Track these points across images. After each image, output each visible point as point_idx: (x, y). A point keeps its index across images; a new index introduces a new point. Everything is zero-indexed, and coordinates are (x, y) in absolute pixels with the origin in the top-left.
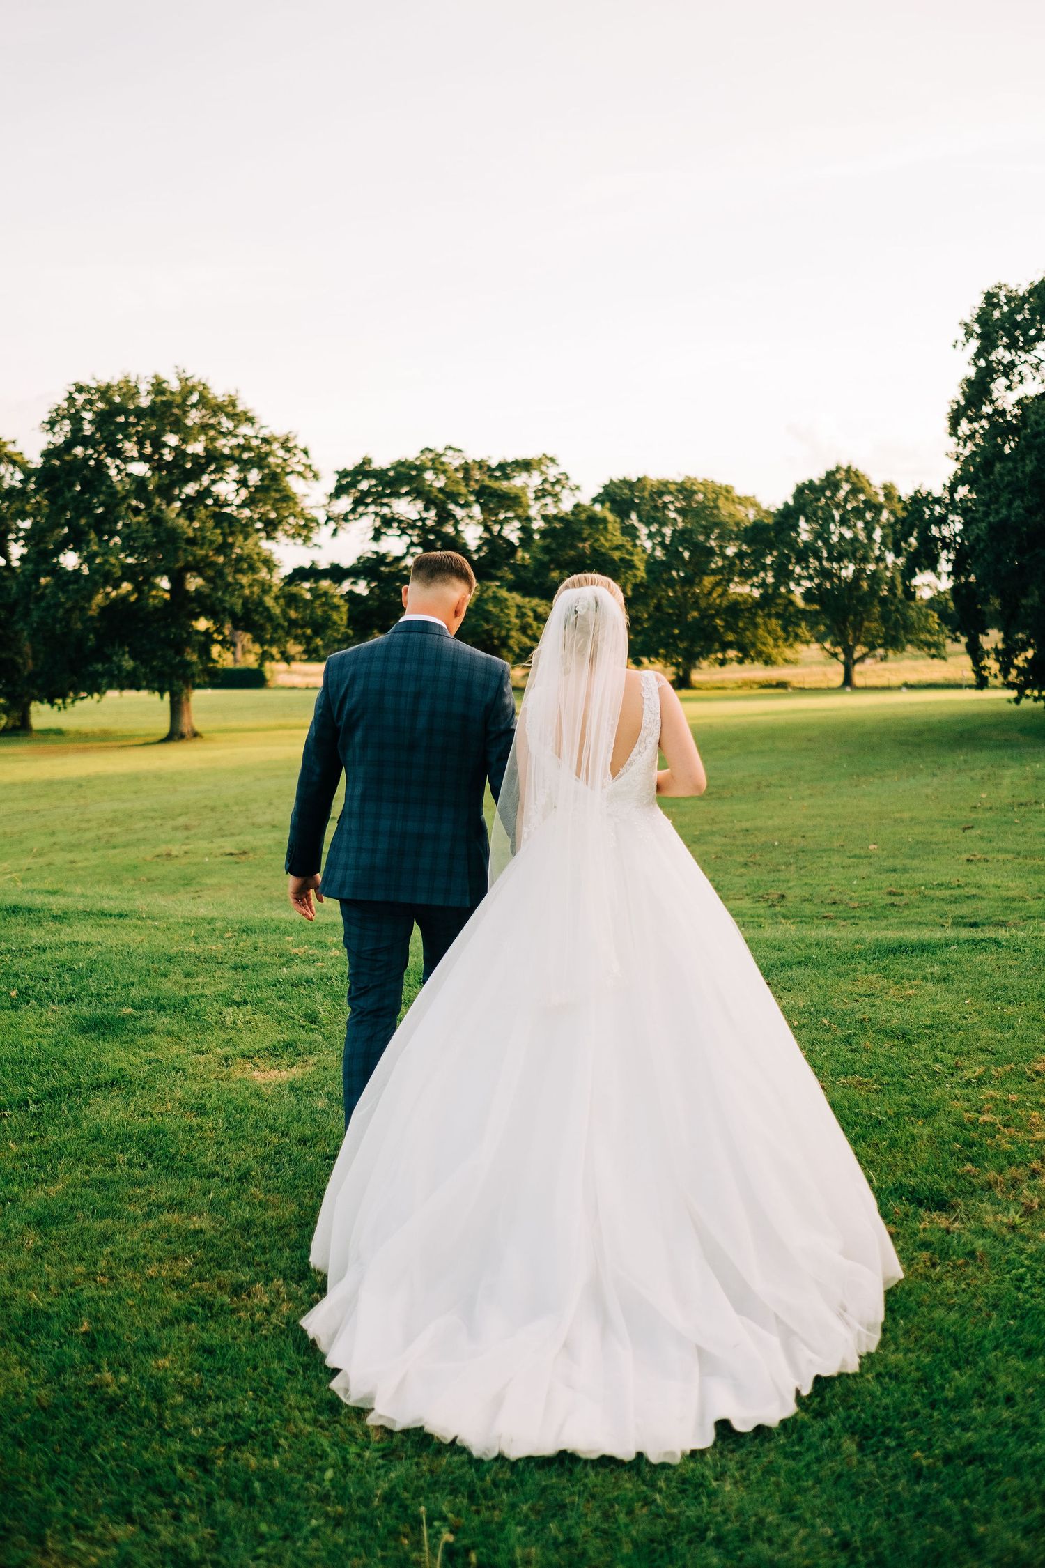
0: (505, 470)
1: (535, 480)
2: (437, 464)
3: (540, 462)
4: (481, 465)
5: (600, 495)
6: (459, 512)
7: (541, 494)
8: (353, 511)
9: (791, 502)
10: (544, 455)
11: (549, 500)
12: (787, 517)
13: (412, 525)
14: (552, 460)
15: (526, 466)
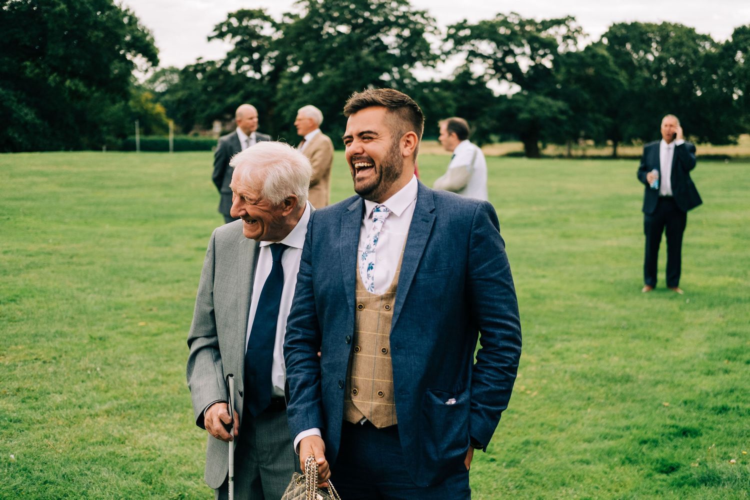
0: (546, 25)
1: (563, 30)
2: (505, 23)
3: (566, 19)
4: (531, 22)
5: (606, 33)
6: (517, 50)
7: (566, 38)
8: (455, 48)
9: (731, 40)
10: (568, 16)
11: (570, 41)
12: (728, 50)
13: (489, 57)
14: (573, 19)
15: (558, 22)
